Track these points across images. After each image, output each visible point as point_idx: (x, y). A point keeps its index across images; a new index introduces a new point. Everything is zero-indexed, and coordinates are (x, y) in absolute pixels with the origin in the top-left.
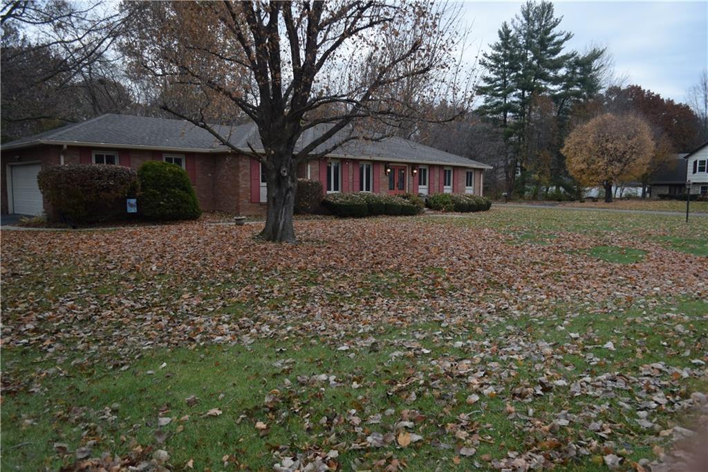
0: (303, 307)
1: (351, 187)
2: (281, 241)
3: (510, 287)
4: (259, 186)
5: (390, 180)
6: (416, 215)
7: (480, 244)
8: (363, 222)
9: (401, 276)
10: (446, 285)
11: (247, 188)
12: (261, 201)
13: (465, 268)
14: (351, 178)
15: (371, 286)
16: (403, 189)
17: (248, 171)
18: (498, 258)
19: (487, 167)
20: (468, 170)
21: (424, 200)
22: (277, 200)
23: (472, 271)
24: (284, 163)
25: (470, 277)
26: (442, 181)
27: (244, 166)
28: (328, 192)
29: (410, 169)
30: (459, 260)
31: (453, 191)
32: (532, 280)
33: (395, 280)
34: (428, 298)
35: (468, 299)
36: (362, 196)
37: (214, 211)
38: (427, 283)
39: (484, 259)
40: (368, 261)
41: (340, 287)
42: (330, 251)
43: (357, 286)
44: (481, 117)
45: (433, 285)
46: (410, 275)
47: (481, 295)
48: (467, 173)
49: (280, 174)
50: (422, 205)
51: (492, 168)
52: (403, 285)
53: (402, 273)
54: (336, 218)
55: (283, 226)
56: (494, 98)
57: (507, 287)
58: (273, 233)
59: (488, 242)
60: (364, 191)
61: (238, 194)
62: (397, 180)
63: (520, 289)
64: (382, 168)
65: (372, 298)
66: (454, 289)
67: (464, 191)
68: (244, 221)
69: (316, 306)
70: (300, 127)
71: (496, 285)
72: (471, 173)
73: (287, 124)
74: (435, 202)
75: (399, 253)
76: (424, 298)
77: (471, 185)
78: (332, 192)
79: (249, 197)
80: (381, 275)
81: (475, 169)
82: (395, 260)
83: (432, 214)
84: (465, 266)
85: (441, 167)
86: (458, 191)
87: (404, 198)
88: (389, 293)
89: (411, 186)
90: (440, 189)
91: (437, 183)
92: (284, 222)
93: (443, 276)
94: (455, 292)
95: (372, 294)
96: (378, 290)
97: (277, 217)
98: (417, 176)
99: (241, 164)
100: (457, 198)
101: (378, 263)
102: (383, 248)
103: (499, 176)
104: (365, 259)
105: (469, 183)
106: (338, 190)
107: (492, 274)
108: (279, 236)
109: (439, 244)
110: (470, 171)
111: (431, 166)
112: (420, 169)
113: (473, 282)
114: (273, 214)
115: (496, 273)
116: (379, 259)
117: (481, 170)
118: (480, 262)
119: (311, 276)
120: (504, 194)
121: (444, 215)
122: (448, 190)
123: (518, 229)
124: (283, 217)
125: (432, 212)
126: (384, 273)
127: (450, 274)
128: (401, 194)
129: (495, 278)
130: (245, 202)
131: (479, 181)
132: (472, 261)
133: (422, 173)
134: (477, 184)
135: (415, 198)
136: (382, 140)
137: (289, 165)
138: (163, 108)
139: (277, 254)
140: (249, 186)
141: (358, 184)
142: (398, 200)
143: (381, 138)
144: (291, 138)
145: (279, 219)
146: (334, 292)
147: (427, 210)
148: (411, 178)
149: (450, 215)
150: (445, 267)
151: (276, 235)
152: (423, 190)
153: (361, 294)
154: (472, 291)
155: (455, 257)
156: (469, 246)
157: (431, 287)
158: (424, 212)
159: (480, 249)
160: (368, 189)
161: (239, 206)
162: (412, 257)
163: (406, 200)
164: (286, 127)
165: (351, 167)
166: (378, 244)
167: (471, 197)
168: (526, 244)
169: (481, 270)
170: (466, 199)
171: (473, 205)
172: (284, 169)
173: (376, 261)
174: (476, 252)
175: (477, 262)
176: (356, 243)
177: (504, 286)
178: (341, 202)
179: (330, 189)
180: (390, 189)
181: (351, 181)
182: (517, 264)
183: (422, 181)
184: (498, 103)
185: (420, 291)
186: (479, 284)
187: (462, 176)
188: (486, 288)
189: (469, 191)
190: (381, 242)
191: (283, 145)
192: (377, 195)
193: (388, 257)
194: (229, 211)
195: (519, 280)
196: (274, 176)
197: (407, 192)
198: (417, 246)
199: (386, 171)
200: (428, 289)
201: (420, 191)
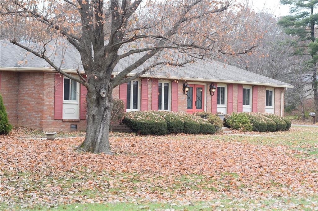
0: (135, 194)
1: (149, 106)
2: (99, 152)
3: (288, 187)
4: (62, 104)
5: (189, 98)
6: (214, 133)
7: (270, 157)
8: (164, 139)
9: (204, 177)
10: (238, 184)
11: (51, 105)
12: (63, 118)
13: (255, 173)
14: (150, 96)
15: (181, 183)
16: (202, 108)
17: (52, 89)
18: (283, 167)
19: (287, 86)
20: (267, 89)
21: (223, 120)
22: (96, 117)
23: (260, 175)
24: (104, 86)
25: (258, 179)
26: (241, 100)
27: (49, 84)
28: (128, 110)
29: (209, 88)
30: (251, 168)
31: (252, 111)
32: (306, 182)
33: (199, 180)
34: (224, 191)
35: (255, 192)
36: (161, 114)
37: (17, 128)
38: (224, 182)
39: (272, 167)
40: (176, 167)
41: (158, 183)
42: (143, 160)
43: (171, 183)
44: (286, 28)
45: (228, 183)
46: (211, 177)
47: (264, 190)
48: (267, 92)
49: (100, 95)
50: (220, 124)
51: (293, 87)
52: (206, 183)
53: (204, 176)
54: (137, 135)
55: (101, 139)
56: (299, 8)
57: (286, 186)
58: (92, 146)
59: (278, 156)
60: (163, 109)
61: (42, 112)
62: (195, 99)
63: (295, 188)
64: (181, 86)
65: (183, 190)
66: (245, 187)
67: (263, 111)
68: (54, 136)
69: (144, 193)
70: (117, 56)
71: (277, 185)
72: (271, 92)
73: (107, 53)
74: (233, 122)
75: (201, 163)
76: (221, 191)
77: (271, 105)
78: (131, 110)
79: (53, 114)
80: (188, 177)
81: (275, 88)
82: (198, 167)
83: (231, 133)
84: (255, 172)
85: (239, 85)
86: (257, 110)
87: (203, 116)
88: (195, 187)
89: (209, 105)
90: (239, 109)
91: (235, 102)
92: (102, 137)
93: (237, 178)
94: (245, 188)
95: (183, 188)
96: (187, 185)
97: (95, 132)
98: (216, 94)
99: (46, 82)
100: (255, 118)
101: (184, 169)
102: (187, 159)
103: (307, 94)
104: (174, 166)
105: (269, 102)
106: (137, 108)
107: (276, 178)
108: (97, 148)
109: (235, 157)
110: (269, 90)
111: (230, 85)
112: (219, 88)
113: (260, 182)
114: (93, 130)
115: (279, 177)
116: (185, 166)
117: (282, 89)
118: (267, 170)
119: (134, 176)
120: (311, 114)
121: (242, 134)
122: (247, 109)
123: (309, 147)
124: (101, 132)
125: (230, 131)
126: (191, 176)
127: (242, 177)
128: (200, 113)
129: (278, 180)
130: (48, 119)
131: (279, 100)
132: (261, 169)
133: (221, 91)
134: (277, 104)
135: (213, 117)
136: (185, 65)
137: (107, 88)
138: (13, 42)
139: (100, 161)
140: (52, 103)
141: (156, 102)
142: (196, 119)
143: (184, 64)
144: (110, 65)
145: (98, 134)
146: (155, 186)
147: (226, 130)
148: (209, 97)
149: (248, 134)
150: (239, 173)
151: (95, 147)
152: (222, 109)
153: (174, 188)
154: (258, 187)
155: (247, 166)
156: (261, 159)
157: (227, 185)
158: (222, 132)
159: (270, 161)
160: (166, 108)
161: (43, 122)
162: (212, 165)
163: (205, 119)
164: (106, 56)
165: (150, 86)
166: (182, 156)
167: (270, 116)
168: (311, 158)
169: (268, 175)
170: (265, 119)
171: (273, 125)
172: (104, 91)
173: (183, 168)
174: (265, 163)
175: (265, 169)
176: (163, 155)
177: (284, 185)
178: (141, 120)
179: (129, 107)
180: (188, 108)
181: (150, 99)
182: (298, 172)
183: (220, 100)
184: (305, 14)
185: (218, 187)
186: (264, 184)
187: (262, 95)
188: (269, 186)
189: (269, 110)
190: (184, 154)
191: (103, 71)
192: (176, 114)
193: (192, 165)
194: (32, 128)
195: (296, 182)
196: (94, 97)
197: (205, 111)
198: (216, 158)
199: (184, 90)
200: (225, 186)
201: (218, 110)
